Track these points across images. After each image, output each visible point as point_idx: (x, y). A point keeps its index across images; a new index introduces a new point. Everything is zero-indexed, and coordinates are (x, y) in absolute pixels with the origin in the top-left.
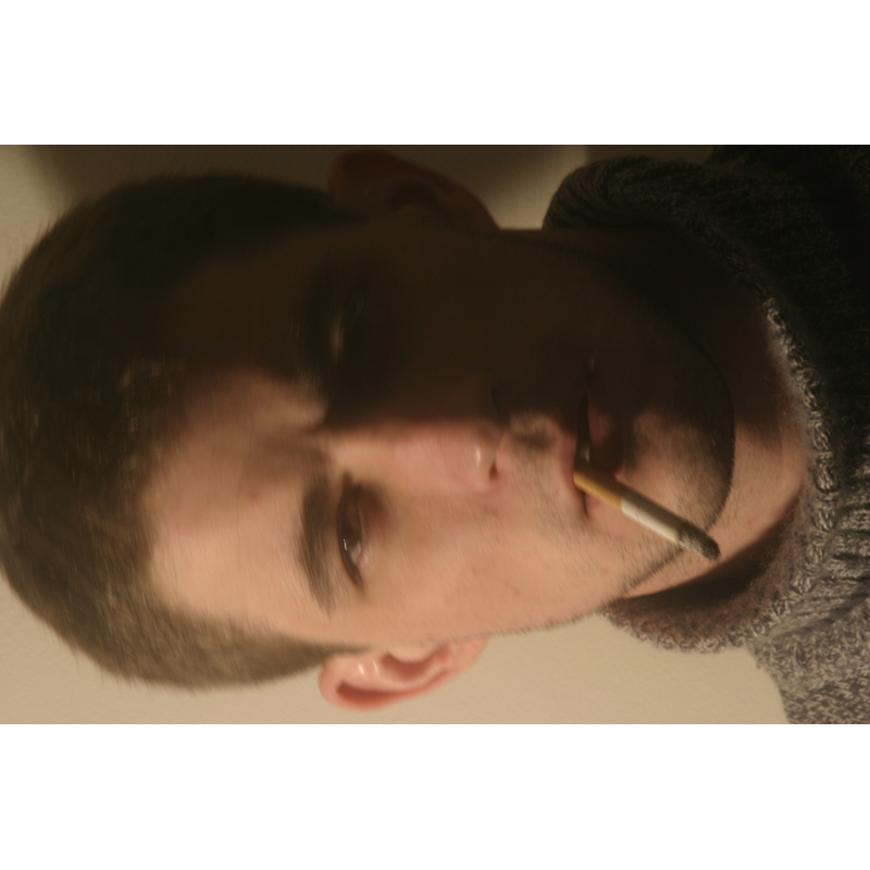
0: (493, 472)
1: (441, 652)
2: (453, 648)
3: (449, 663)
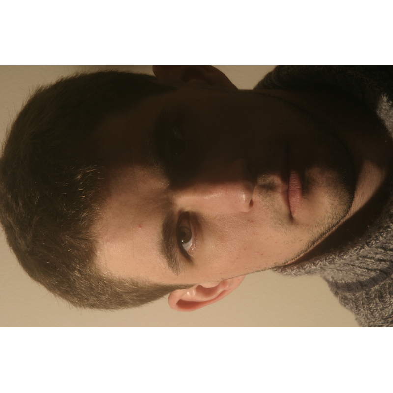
0: (251, 203)
1: (224, 283)
2: (229, 280)
3: (227, 288)
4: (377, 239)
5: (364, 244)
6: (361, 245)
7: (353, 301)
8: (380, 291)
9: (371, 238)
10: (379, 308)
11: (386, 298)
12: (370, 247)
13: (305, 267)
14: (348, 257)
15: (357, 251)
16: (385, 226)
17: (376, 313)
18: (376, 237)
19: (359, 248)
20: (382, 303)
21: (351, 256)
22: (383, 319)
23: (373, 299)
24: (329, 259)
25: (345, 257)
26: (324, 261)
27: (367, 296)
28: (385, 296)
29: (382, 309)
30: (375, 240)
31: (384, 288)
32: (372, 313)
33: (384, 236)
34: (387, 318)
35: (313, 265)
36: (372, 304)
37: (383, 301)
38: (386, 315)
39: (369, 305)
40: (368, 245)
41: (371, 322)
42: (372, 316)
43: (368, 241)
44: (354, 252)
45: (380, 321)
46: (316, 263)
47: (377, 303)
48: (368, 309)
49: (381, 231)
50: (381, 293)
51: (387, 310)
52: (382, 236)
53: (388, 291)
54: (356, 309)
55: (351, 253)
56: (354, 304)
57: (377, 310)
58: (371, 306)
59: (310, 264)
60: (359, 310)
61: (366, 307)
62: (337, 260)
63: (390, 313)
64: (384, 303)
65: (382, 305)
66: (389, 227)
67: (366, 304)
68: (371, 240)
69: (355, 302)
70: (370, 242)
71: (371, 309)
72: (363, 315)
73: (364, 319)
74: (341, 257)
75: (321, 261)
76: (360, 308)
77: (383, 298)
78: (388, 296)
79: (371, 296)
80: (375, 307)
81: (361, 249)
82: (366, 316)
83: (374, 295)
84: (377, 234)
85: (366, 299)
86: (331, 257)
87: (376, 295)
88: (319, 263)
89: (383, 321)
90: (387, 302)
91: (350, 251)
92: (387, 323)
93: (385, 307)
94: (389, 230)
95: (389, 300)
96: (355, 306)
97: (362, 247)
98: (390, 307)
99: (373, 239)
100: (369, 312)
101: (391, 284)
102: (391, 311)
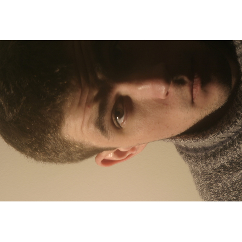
4: (229, 129)
5: (219, 132)
6: (217, 132)
7: (194, 158)
8: (214, 153)
9: (224, 128)
10: (212, 163)
11: (218, 158)
12: (224, 134)
13: (177, 140)
14: (208, 140)
15: (214, 137)
16: (234, 121)
17: (210, 166)
18: (228, 128)
19: (216, 134)
20: (215, 160)
21: (210, 139)
22: (213, 169)
23: (209, 157)
24: (195, 139)
25: (206, 140)
26: (191, 140)
27: (205, 155)
28: (217, 156)
29: (214, 164)
30: (227, 130)
31: (217, 151)
32: (207, 166)
33: (233, 127)
34: (216, 169)
35: (183, 140)
36: (208, 160)
37: (215, 159)
38: (216, 167)
39: (206, 160)
40: (222, 133)
41: (205, 170)
42: (206, 167)
43: (222, 130)
44: (213, 137)
45: (211, 170)
46: (185, 140)
47: (211, 160)
48: (205, 163)
49: (231, 124)
50: (215, 154)
51: (217, 164)
52: (232, 127)
53: (219, 153)
54: (196, 163)
55: (211, 137)
56: (195, 159)
57: (210, 164)
58: (207, 161)
59: (180, 139)
60: (198, 163)
61: (203, 161)
62: (200, 141)
63: (219, 166)
64: (216, 160)
65: (215, 161)
66: (236, 122)
67: (204, 160)
68: (225, 130)
69: (196, 159)
70: (224, 131)
71: (206, 163)
72: (200, 166)
73: (201, 169)
74: (203, 139)
75: (189, 140)
76: (198, 162)
77: (216, 157)
78: (219, 156)
79: (208, 155)
80: (210, 162)
81: (217, 135)
82: (202, 167)
83: (210, 155)
84: (228, 126)
85: (204, 157)
86: (196, 139)
87: (211, 154)
88: (187, 140)
89: (213, 171)
90: (218, 160)
91: (210, 136)
92: (216, 172)
93: (217, 163)
94: (236, 123)
95: (220, 159)
96: (195, 161)
97: (219, 134)
98: (219, 163)
99: (226, 129)
100: (205, 165)
101: (222, 149)
102: (219, 165)
